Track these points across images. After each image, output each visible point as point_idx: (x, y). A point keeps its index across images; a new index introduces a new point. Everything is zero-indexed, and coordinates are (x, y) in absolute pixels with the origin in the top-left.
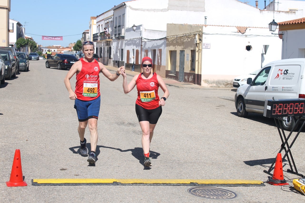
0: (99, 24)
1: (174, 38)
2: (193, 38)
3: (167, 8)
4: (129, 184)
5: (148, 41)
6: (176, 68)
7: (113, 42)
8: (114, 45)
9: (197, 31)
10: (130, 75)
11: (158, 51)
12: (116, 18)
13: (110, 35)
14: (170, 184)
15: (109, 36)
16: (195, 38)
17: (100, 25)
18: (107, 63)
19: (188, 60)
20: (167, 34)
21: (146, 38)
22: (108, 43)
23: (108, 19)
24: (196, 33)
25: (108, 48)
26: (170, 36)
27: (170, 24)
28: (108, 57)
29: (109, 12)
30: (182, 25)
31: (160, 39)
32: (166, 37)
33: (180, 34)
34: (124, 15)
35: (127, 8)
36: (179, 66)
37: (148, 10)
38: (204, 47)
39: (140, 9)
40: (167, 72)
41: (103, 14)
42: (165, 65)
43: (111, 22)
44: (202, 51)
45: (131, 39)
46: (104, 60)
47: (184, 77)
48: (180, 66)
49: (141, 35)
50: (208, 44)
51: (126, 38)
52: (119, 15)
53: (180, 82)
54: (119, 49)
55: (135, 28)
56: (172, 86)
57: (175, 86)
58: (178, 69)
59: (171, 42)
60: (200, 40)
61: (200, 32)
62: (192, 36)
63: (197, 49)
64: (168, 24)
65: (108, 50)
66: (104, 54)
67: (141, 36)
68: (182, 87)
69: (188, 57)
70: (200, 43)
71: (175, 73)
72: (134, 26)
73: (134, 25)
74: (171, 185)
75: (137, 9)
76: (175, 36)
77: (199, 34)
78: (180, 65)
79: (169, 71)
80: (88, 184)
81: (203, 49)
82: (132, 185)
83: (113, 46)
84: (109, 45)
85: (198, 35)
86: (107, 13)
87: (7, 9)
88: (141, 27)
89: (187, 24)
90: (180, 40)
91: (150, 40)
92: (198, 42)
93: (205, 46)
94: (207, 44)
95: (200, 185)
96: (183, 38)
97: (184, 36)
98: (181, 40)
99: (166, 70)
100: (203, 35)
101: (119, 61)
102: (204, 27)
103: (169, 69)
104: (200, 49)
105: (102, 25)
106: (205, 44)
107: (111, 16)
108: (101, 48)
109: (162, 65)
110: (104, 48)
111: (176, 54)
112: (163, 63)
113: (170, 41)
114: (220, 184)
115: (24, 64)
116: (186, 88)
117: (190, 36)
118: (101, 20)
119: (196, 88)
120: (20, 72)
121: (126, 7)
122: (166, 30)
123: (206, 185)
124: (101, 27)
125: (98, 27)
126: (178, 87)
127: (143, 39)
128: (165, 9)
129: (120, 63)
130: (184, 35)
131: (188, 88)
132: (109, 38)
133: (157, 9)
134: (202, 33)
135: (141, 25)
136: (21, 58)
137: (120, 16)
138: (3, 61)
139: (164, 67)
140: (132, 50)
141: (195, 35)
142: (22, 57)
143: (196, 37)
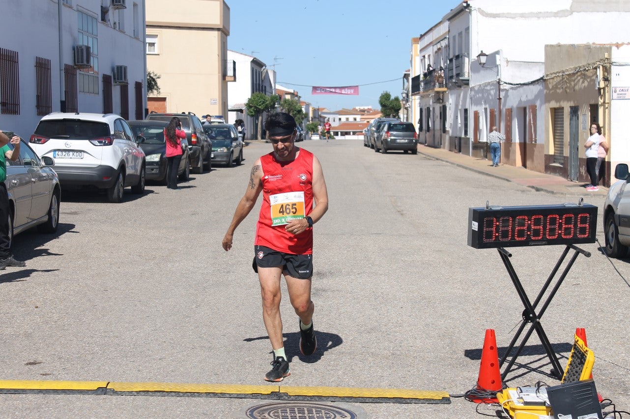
0: (423, 54)
1: (559, 79)
2: (592, 78)
3: (569, 9)
4: (131, 393)
5: (512, 88)
6: (563, 148)
7: (448, 93)
8: (451, 101)
9: (601, 57)
10: (470, 169)
11: (529, 109)
12: (454, 37)
13: (442, 77)
14: (222, 395)
15: (440, 79)
16: (597, 77)
17: (426, 56)
18: (440, 144)
19: (584, 128)
20: (546, 69)
21: (507, 82)
22: (439, 96)
23: (439, 42)
24: (598, 63)
25: (440, 107)
26: (551, 74)
27: (552, 46)
28: (441, 129)
29: (442, 26)
30: (573, 46)
31: (533, 83)
32: (543, 77)
33: (569, 67)
34: (467, 29)
35: (474, 13)
36: (568, 143)
37: (523, 16)
38: (615, 96)
39: (504, 14)
40: (549, 158)
41: (431, 30)
42: (543, 143)
43: (446, 47)
44: (610, 107)
45: (480, 85)
46: (434, 135)
47: (579, 169)
48: (570, 144)
49: (498, 75)
50: (625, 88)
51: (472, 84)
52: (460, 32)
53: (572, 181)
54: (460, 110)
55: (483, 59)
56: (542, 190)
57: (546, 191)
58: (567, 152)
59: (552, 89)
60: (606, 79)
61: (606, 62)
62: (591, 71)
63: (601, 101)
64: (546, 46)
65: (441, 113)
66: (434, 122)
67: (498, 77)
68: (562, 194)
69: (586, 122)
70: (607, 86)
71: (562, 162)
72: (482, 54)
73: (482, 51)
74: (225, 396)
75: (496, 14)
76: (559, 73)
77: (603, 66)
78: (570, 142)
79: (551, 155)
80: (40, 391)
81: (613, 102)
82: (135, 394)
83: (450, 104)
84: (441, 101)
85: (601, 67)
86: (437, 29)
87: (218, 29)
88: (498, 57)
89: (594, 44)
90: (568, 85)
91: (515, 85)
92: (602, 85)
93: (618, 94)
94: (622, 89)
95: (292, 397)
96: (573, 78)
97: (577, 73)
98: (571, 84)
99: (546, 155)
100: (612, 67)
101: (460, 138)
102: (614, 49)
103: (552, 151)
104: (607, 101)
105: (429, 56)
106: (618, 90)
107: (446, 33)
108: (427, 108)
109: (537, 142)
110: (434, 108)
111: (563, 115)
112: (540, 139)
113: (550, 86)
114: (340, 397)
115: (225, 150)
116: (572, 194)
117: (587, 71)
118: (428, 43)
119: (594, 195)
120: (212, 168)
121: (470, 12)
122: (543, 60)
123: (308, 398)
124: (426, 60)
125: (422, 60)
126: (552, 192)
127: (502, 83)
128: (563, 11)
129: (462, 142)
130: (577, 70)
131: (574, 195)
132: (441, 85)
133: (545, 12)
134: (610, 63)
135: (497, 53)
136: (220, 138)
137: (460, 34)
138: (136, 145)
139: (542, 146)
140: (483, 110)
141: (596, 68)
142: (223, 136)
143: (598, 74)
